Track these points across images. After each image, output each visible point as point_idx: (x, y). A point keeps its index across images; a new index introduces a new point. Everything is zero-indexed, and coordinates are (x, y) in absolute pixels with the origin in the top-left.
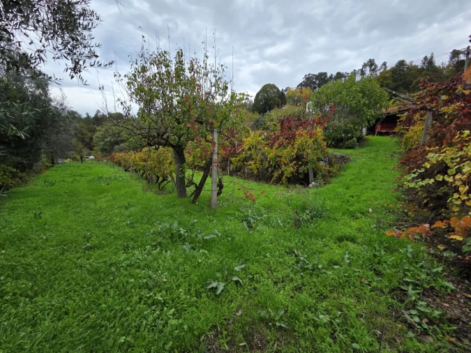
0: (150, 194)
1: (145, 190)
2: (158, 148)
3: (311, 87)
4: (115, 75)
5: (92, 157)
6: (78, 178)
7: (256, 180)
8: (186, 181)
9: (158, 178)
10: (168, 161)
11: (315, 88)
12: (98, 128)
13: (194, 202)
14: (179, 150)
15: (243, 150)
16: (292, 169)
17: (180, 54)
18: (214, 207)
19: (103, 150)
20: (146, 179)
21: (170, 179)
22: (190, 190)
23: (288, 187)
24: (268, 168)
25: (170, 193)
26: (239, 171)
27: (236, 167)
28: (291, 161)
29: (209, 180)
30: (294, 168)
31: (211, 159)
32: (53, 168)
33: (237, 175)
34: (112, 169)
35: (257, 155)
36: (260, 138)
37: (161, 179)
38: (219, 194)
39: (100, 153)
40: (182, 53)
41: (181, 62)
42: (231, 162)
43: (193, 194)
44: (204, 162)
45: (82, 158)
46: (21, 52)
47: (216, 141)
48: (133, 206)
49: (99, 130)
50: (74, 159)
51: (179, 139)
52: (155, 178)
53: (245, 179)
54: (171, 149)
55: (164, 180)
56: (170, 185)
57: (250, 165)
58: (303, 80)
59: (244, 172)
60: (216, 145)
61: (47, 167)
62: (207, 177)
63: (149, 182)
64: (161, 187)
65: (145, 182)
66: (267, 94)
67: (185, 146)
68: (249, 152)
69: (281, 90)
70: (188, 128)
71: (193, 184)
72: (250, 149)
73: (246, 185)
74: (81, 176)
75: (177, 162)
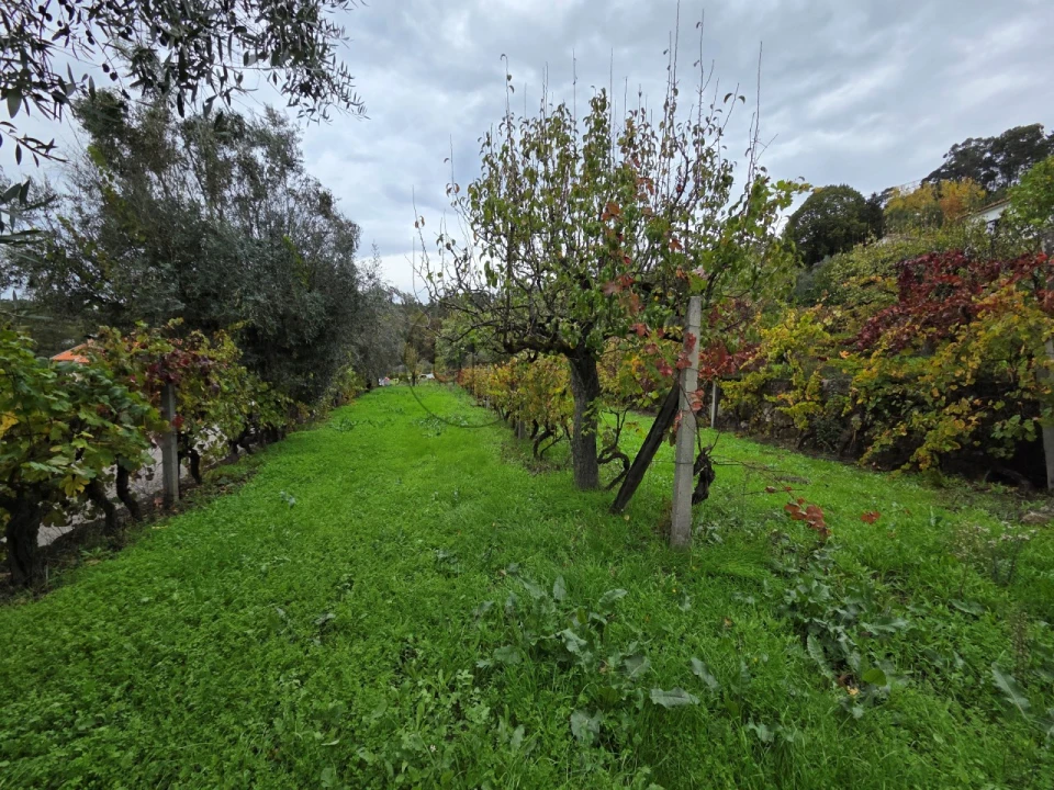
0: (514, 469)
1: (504, 456)
2: (535, 357)
3: (975, 176)
4: (449, 191)
5: (431, 376)
6: (394, 417)
7: (801, 448)
8: (600, 446)
9: (536, 426)
10: (559, 390)
11: (991, 176)
12: (444, 322)
13: (617, 507)
14: (584, 361)
15: (760, 362)
16: (960, 425)
17: (600, 105)
18: (679, 539)
19: (450, 362)
20: (513, 427)
21: (560, 431)
22: (609, 471)
23: (938, 485)
24: (850, 415)
25: (558, 468)
26: (746, 419)
27: (737, 408)
28: (955, 397)
29: (665, 450)
30: (968, 422)
31: (677, 389)
32: (368, 396)
33: (737, 429)
34: (456, 401)
35: (807, 376)
36: (819, 327)
37: (542, 430)
38: (699, 497)
39: (444, 368)
40: (604, 100)
41: (600, 125)
42: (720, 393)
43: (615, 482)
44: (654, 395)
45: (414, 377)
46: (321, 190)
47: (695, 332)
48: (471, 497)
49: (447, 326)
50: (403, 378)
51: (586, 332)
52: (530, 427)
53: (765, 441)
54: (564, 359)
55: (548, 433)
56: (562, 448)
57: (784, 402)
58: (943, 161)
59: (759, 423)
60: (697, 346)
61: (358, 395)
62: (659, 441)
63: (517, 434)
64: (540, 449)
65: (511, 432)
66: (824, 213)
67: (601, 351)
68: (777, 368)
69: (867, 196)
70: (611, 298)
71: (618, 455)
72: (781, 359)
73: (771, 461)
74: (401, 412)
75: (577, 396)
